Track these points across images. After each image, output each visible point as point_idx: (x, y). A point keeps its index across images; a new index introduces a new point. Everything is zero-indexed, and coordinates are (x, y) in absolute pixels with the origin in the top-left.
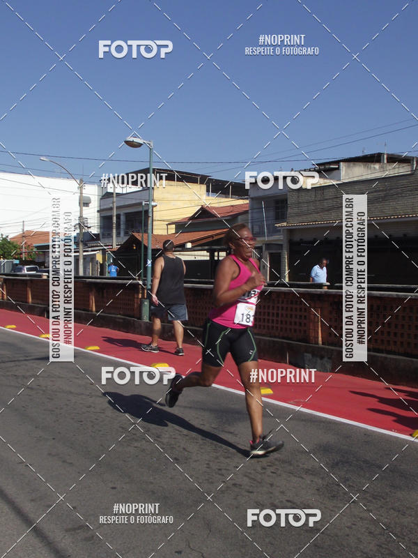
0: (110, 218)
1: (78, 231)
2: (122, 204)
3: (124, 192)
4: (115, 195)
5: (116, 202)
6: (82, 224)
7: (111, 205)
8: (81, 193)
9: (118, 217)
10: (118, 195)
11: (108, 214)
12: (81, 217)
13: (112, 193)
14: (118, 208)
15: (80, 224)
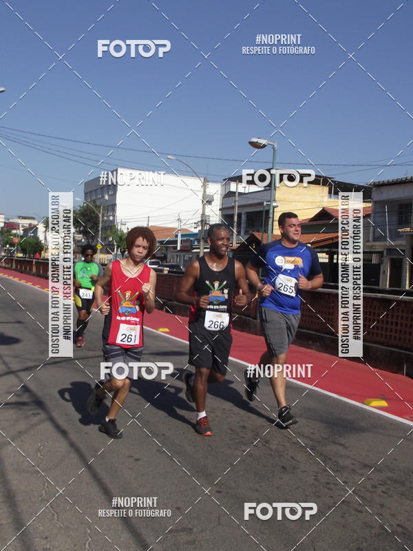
0: (232, 216)
1: (200, 228)
2: (244, 203)
3: (247, 192)
4: (237, 194)
5: (238, 201)
6: (203, 222)
7: (233, 204)
8: (205, 192)
9: (239, 216)
10: (240, 194)
11: (229, 212)
12: (203, 214)
13: (235, 193)
14: (239, 207)
15: (202, 221)
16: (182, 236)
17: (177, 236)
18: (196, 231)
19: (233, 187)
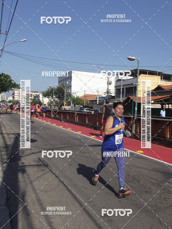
0: (120, 89)
1: (106, 95)
2: (125, 84)
3: (126, 79)
4: (122, 80)
5: (122, 83)
6: (108, 92)
7: (120, 84)
8: (108, 79)
9: (123, 89)
10: (123, 80)
12: (108, 89)
13: (121, 80)
14: (123, 85)
15: (107, 92)
16: (99, 98)
17: (97, 98)
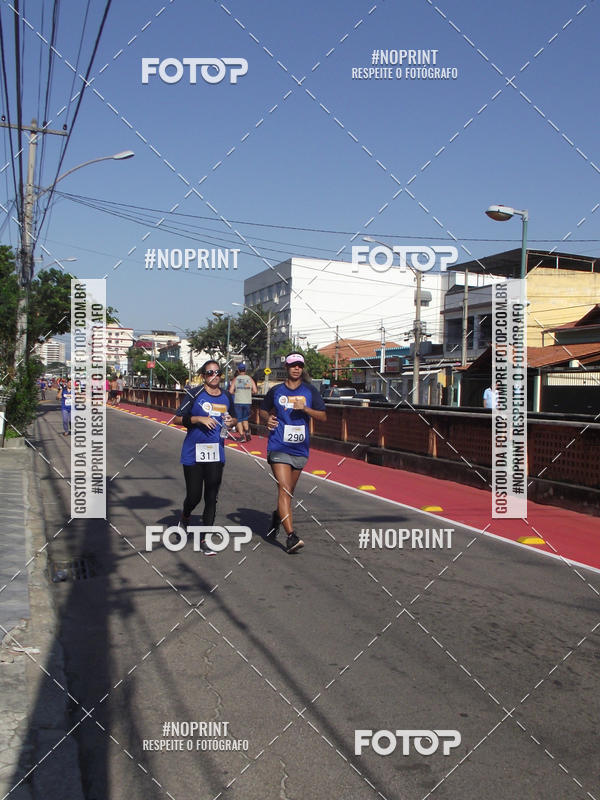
0: (459, 322)
1: (412, 341)
2: (476, 302)
3: (480, 285)
4: (466, 289)
5: (468, 300)
6: (418, 331)
7: (461, 304)
8: (419, 287)
9: (471, 320)
10: (471, 289)
11: (455, 316)
12: (417, 320)
13: (463, 287)
14: (469, 307)
15: (415, 330)
16: (387, 352)
17: (379, 353)
18: (407, 345)
19: (460, 279)
